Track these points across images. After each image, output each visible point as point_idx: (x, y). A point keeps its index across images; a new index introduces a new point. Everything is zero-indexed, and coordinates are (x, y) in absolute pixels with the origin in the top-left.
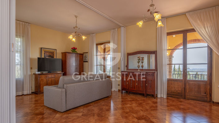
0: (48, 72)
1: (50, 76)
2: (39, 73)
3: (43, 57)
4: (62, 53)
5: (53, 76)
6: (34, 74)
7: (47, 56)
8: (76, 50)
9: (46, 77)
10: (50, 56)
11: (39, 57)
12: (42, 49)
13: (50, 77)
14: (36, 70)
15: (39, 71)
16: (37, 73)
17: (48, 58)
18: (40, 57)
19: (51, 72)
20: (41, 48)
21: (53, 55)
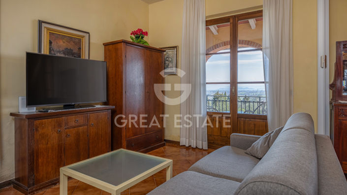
0: (66, 107)
1: (72, 120)
2: (33, 110)
3: (45, 51)
4: (106, 45)
5: (80, 119)
6: (12, 114)
7: (59, 52)
8: (146, 38)
9: (60, 125)
10: (68, 51)
11: (31, 51)
12: (44, 25)
13: (73, 124)
14: (22, 99)
15: (30, 102)
16: (24, 110)
17: (62, 55)
18: (36, 52)
19: (73, 106)
20: (41, 23)
21: (80, 49)
